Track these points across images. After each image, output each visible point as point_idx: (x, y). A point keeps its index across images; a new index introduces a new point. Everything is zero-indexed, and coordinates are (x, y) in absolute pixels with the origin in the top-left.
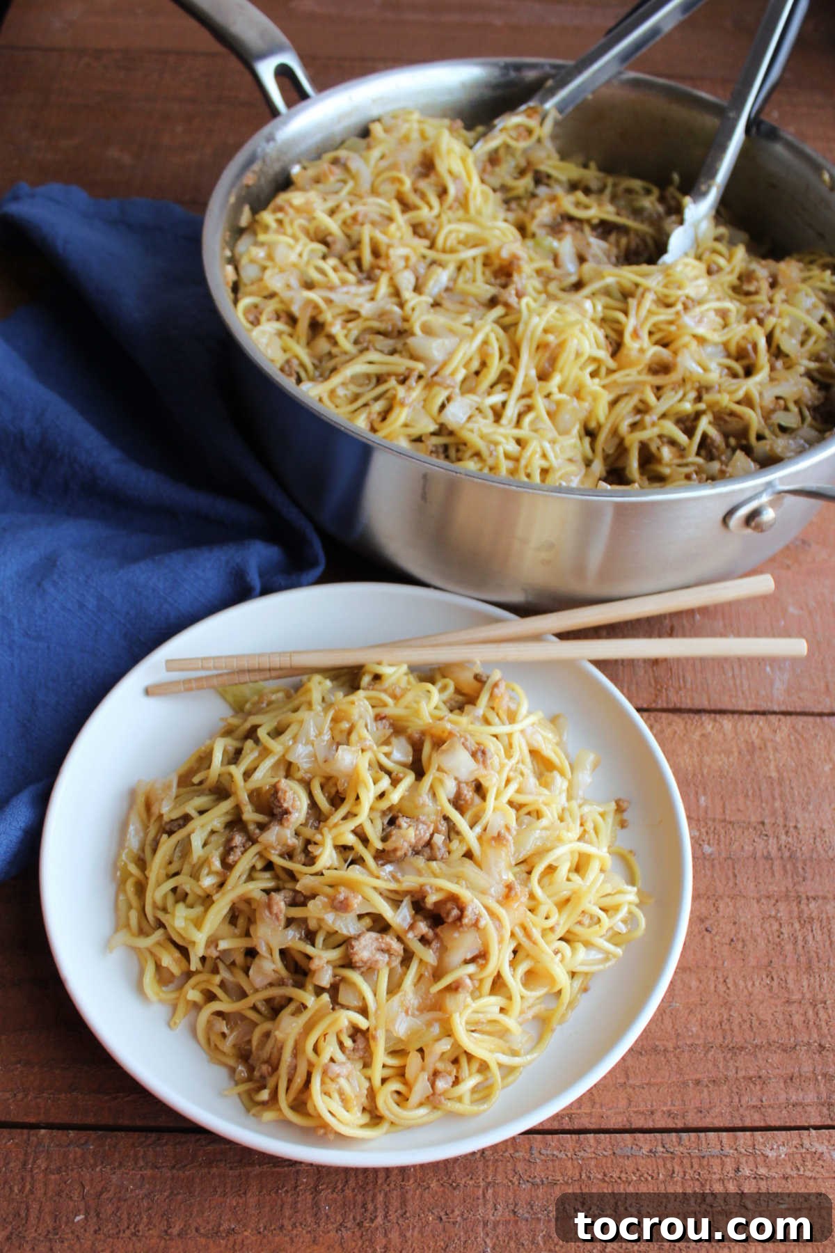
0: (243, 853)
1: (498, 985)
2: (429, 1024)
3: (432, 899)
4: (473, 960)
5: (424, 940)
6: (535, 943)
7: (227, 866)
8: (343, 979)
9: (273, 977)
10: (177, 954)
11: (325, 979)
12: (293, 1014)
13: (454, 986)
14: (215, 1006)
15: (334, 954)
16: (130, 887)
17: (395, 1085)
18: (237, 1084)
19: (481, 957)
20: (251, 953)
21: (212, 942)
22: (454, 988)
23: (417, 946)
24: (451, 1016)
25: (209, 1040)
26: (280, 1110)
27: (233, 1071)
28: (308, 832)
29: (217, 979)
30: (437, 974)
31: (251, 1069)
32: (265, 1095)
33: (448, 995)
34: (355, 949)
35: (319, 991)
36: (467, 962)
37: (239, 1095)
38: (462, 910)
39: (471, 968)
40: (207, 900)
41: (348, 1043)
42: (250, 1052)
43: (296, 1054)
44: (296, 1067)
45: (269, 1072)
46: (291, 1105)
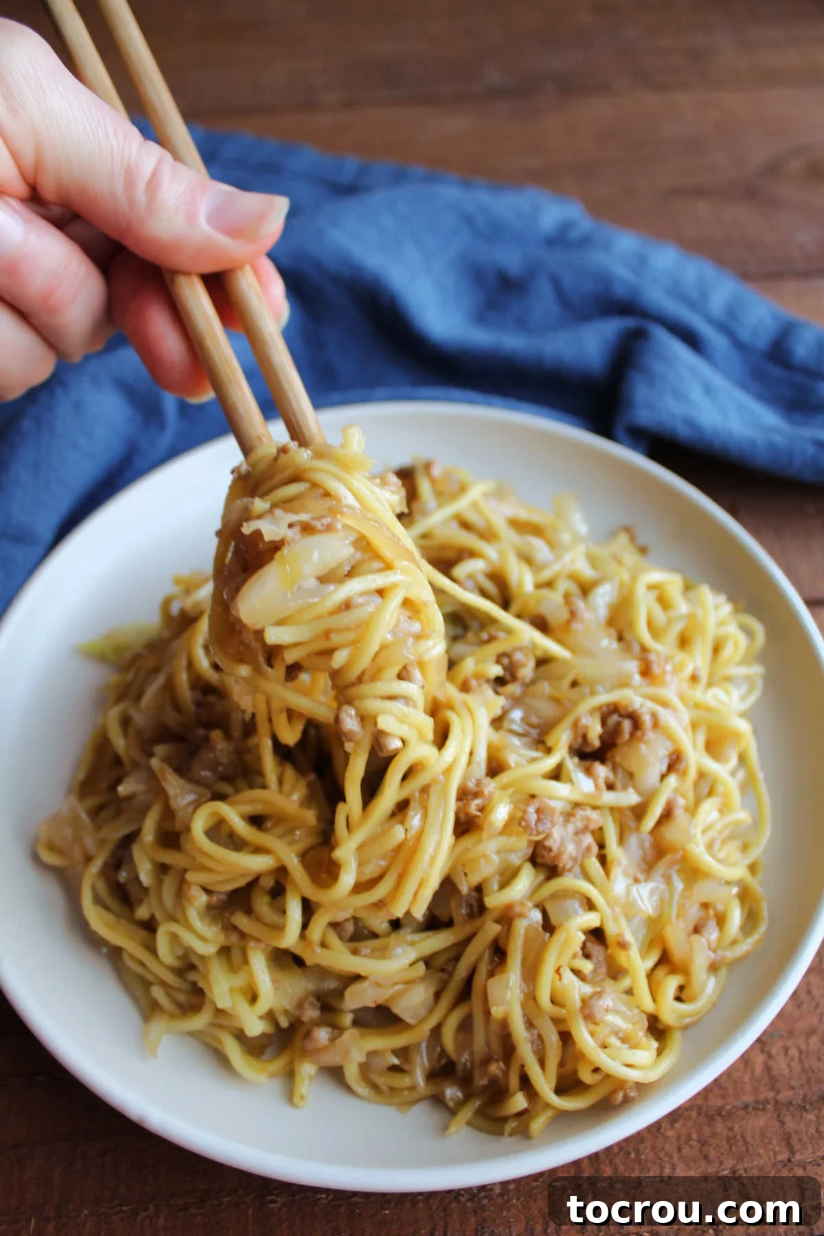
2: (668, 880)
4: (671, 768)
5: (610, 786)
12: (491, 974)
17: (671, 984)
18: (453, 1112)
19: (676, 760)
22: (667, 817)
23: (605, 797)
24: (684, 851)
26: (548, 1105)
27: (437, 1100)
30: (641, 811)
31: (466, 1082)
32: (519, 1102)
33: (666, 830)
36: (663, 777)
37: (469, 1123)
39: (672, 780)
41: (587, 966)
42: (451, 1063)
43: (530, 1024)
44: (540, 1037)
45: (502, 1070)
46: (560, 1091)
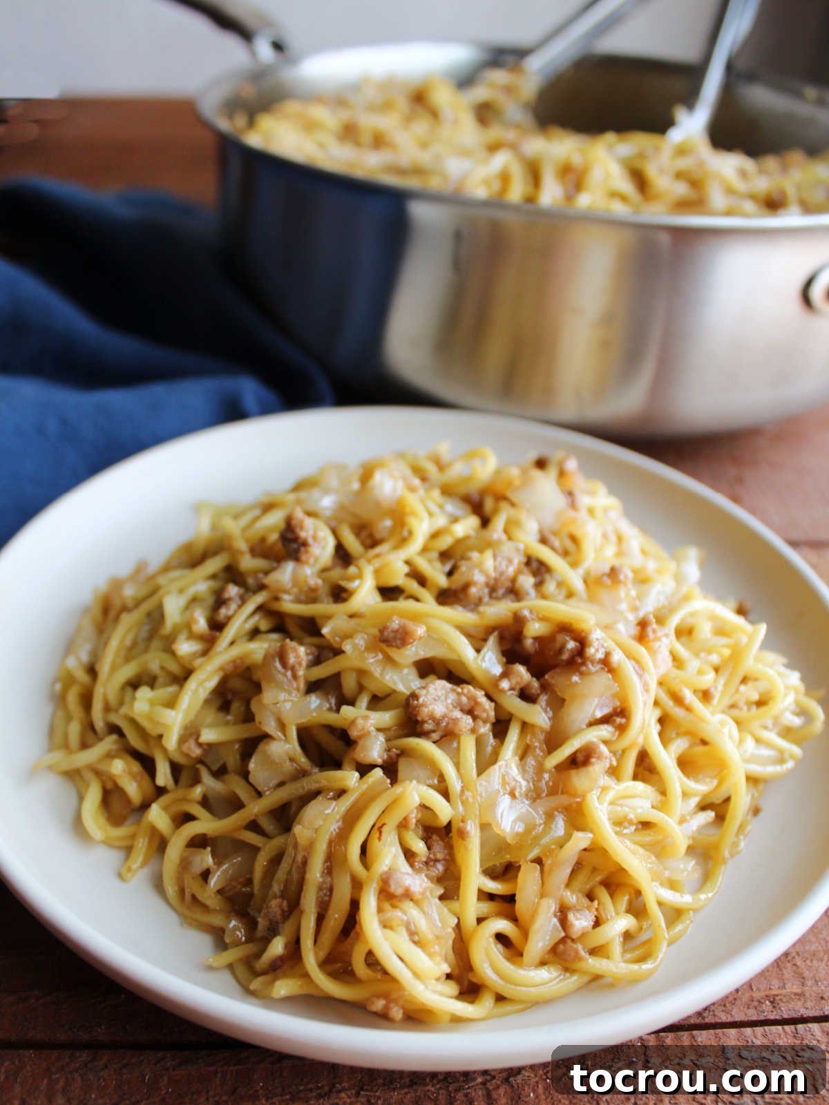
0: (240, 607)
1: (645, 768)
2: (549, 817)
3: (535, 629)
4: (606, 720)
5: (526, 695)
6: (688, 709)
7: (217, 626)
8: (403, 753)
9: (288, 767)
10: (136, 767)
11: (375, 750)
12: (323, 807)
13: (580, 757)
14: (192, 829)
15: (385, 718)
16: (73, 698)
17: (501, 923)
18: (226, 949)
19: (618, 716)
20: (252, 744)
21: (191, 732)
22: (579, 760)
23: (514, 704)
24: (584, 797)
25: (182, 891)
26: (306, 976)
27: (218, 932)
28: (336, 573)
29: (198, 791)
30: (553, 741)
31: (251, 921)
32: (277, 947)
33: (573, 773)
34: (421, 700)
35: (364, 769)
36: (596, 722)
37: (231, 966)
38: (582, 642)
39: (605, 731)
40: (182, 677)
41: (419, 846)
42: (251, 895)
43: (330, 868)
44: (331, 890)
45: (283, 911)
46: (324, 964)
